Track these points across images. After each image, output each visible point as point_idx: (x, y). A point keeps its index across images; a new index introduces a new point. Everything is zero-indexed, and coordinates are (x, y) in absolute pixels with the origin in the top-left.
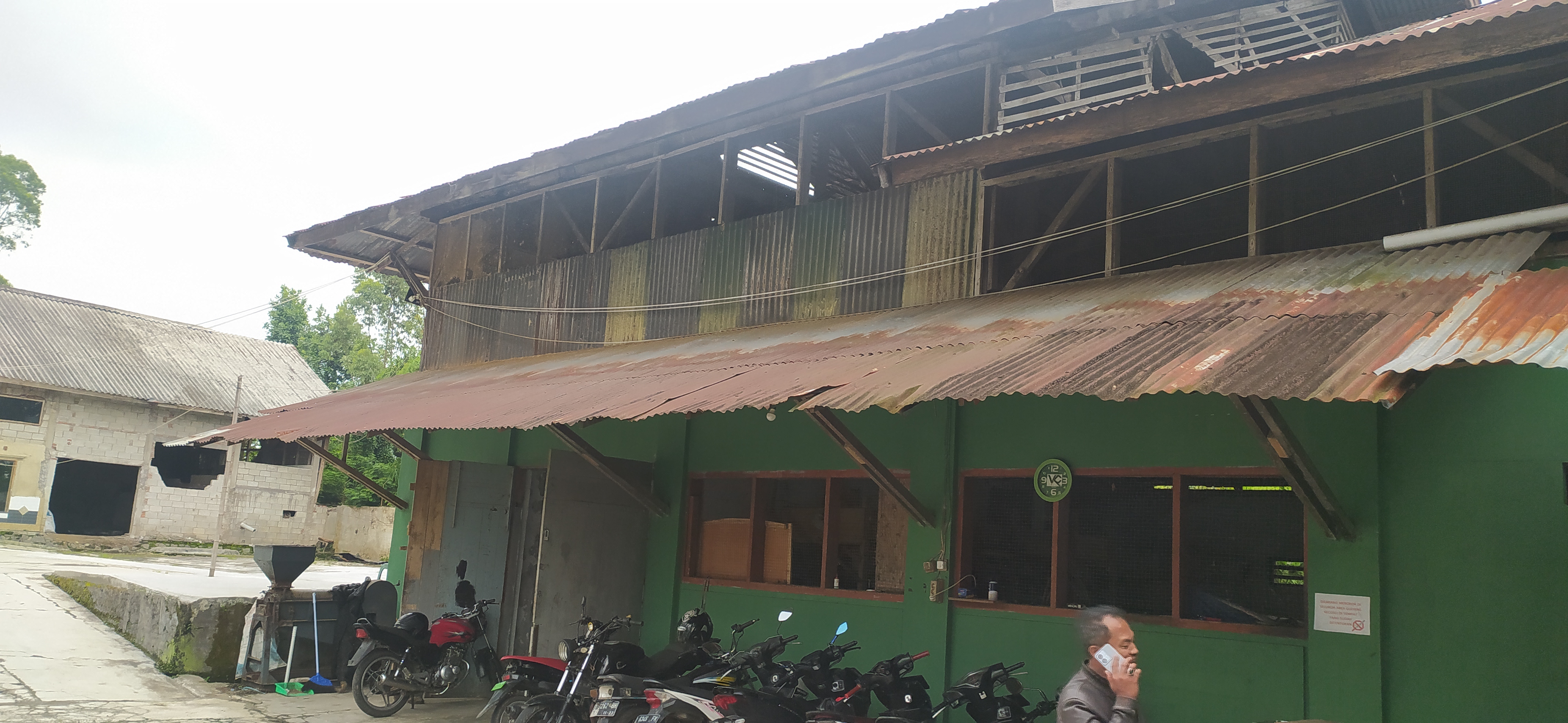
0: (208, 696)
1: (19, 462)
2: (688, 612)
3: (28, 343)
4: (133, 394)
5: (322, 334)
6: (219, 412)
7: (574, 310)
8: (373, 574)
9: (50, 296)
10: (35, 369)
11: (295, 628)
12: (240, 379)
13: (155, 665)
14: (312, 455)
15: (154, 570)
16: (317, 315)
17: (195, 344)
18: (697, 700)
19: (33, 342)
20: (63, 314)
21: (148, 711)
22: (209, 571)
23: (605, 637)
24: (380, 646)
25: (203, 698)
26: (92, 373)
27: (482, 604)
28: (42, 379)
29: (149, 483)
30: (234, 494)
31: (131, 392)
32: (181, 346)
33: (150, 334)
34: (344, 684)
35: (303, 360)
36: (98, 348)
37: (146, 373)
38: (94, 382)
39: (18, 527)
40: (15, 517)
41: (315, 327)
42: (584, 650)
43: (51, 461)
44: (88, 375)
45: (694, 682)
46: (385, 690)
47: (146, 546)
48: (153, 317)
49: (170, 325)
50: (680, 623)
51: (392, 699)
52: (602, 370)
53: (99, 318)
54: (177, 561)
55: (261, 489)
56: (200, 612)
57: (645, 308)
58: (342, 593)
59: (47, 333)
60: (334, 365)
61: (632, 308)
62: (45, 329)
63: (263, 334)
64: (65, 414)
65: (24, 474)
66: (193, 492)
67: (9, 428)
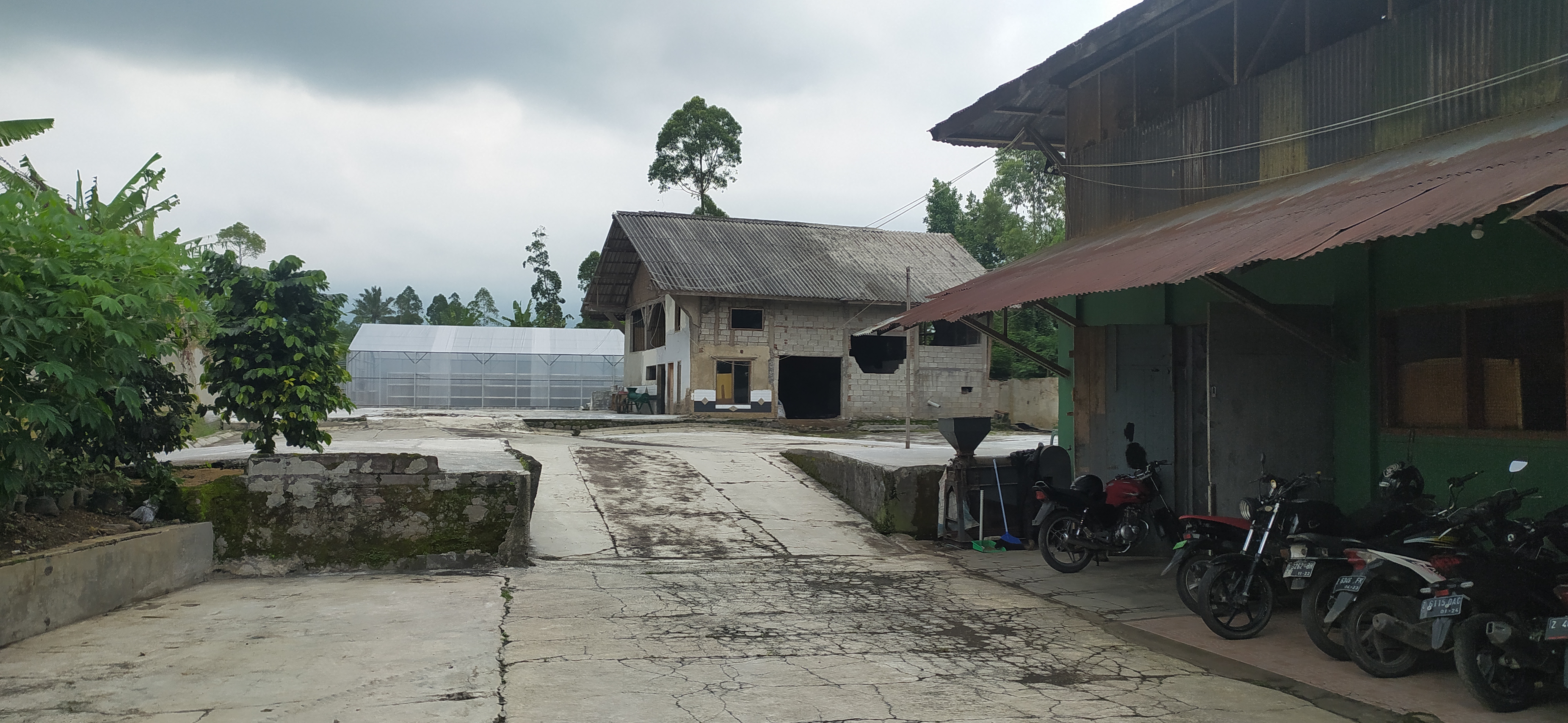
0: (917, 552)
1: (752, 362)
2: (1392, 466)
3: (745, 262)
4: (828, 295)
5: (975, 220)
6: (897, 303)
7: (1221, 151)
8: (1046, 440)
9: (755, 220)
10: (753, 284)
11: (982, 492)
12: (908, 270)
13: (872, 525)
14: (980, 334)
15: (862, 446)
16: (968, 202)
17: (870, 244)
18: (1410, 561)
19: (748, 261)
21: (871, 564)
22: (905, 444)
23: (1293, 493)
24: (1059, 507)
25: (913, 554)
26: (794, 281)
27: (1153, 465)
28: (759, 291)
29: (850, 370)
30: (920, 375)
31: (826, 294)
32: (860, 248)
33: (834, 241)
34: (1031, 542)
35: (962, 247)
36: (797, 259)
37: (835, 276)
38: (797, 289)
39: (760, 416)
40: (756, 407)
41: (967, 214)
42: (1268, 509)
43: (775, 359)
44: (792, 283)
45: (1405, 542)
46: (1070, 548)
47: (855, 425)
48: (835, 226)
49: (848, 231)
50: (1382, 478)
51: (1077, 556)
52: (1258, 210)
53: (794, 233)
54: (881, 437)
55: (940, 369)
56: (902, 479)
57: (1305, 134)
58: (1019, 458)
59: (758, 252)
60: (989, 247)
61: (1289, 137)
62: (755, 249)
63: (924, 228)
64: (780, 319)
65: (757, 371)
66: (886, 376)
67: (742, 335)
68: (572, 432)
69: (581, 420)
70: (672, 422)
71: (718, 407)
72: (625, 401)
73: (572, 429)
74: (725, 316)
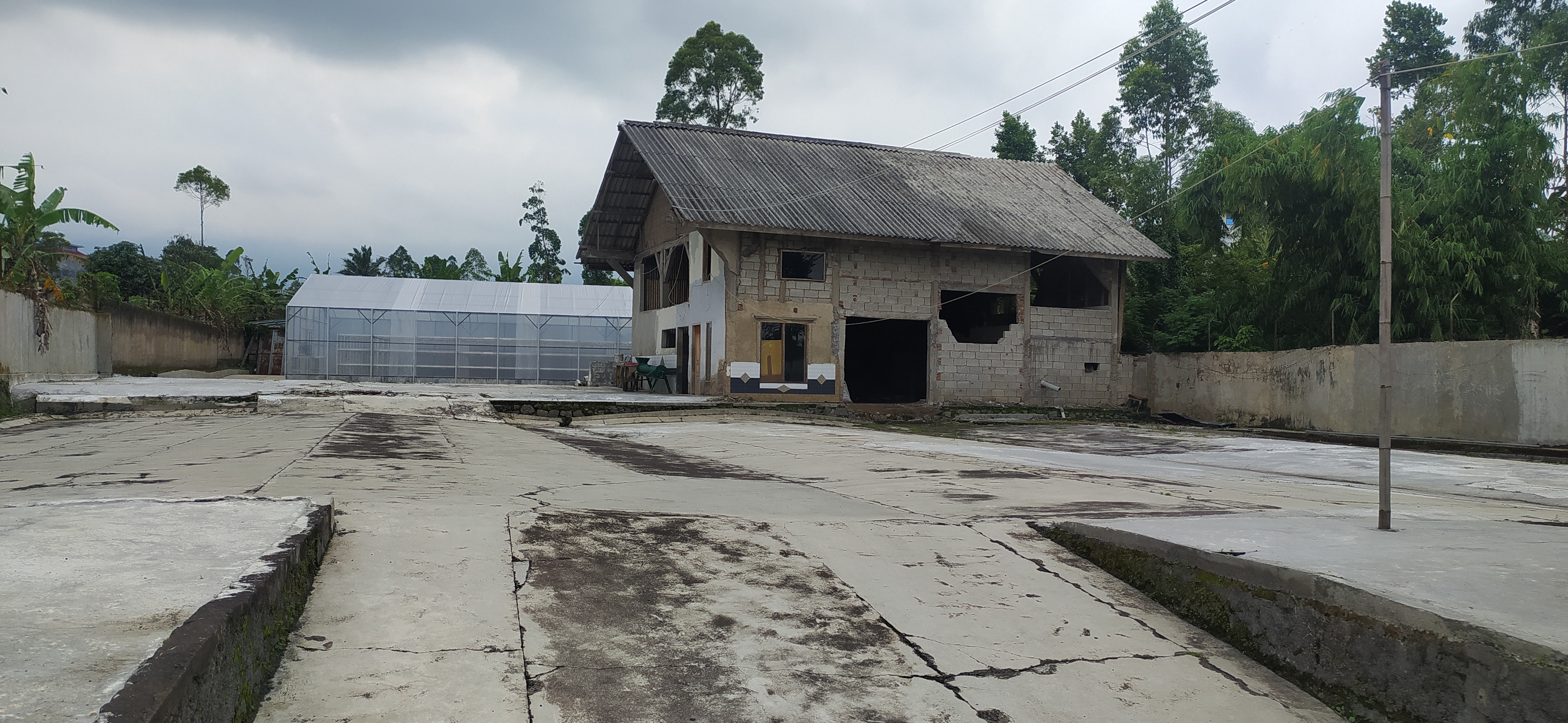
1: (810, 325)
3: (799, 189)
4: (914, 234)
6: (1006, 247)
10: (812, 217)
14: (1109, 293)
17: (957, 173)
19: (803, 188)
20: (824, 156)
26: (867, 215)
29: (940, 339)
30: (1031, 346)
31: (911, 233)
32: (945, 177)
33: (910, 167)
36: (866, 188)
37: (919, 210)
38: (872, 225)
39: (819, 399)
40: (816, 387)
43: (841, 321)
44: (864, 218)
47: (948, 414)
49: (927, 156)
53: (858, 156)
55: (1057, 339)
59: (814, 177)
62: (811, 173)
64: (847, 266)
65: (816, 338)
66: (986, 347)
67: (796, 287)
68: (560, 420)
69: (573, 403)
70: (701, 407)
71: (763, 386)
72: (633, 374)
73: (559, 416)
74: (773, 260)
